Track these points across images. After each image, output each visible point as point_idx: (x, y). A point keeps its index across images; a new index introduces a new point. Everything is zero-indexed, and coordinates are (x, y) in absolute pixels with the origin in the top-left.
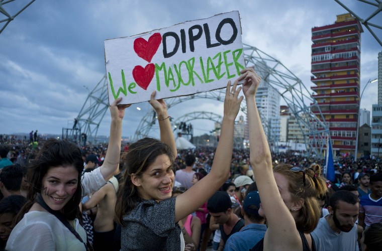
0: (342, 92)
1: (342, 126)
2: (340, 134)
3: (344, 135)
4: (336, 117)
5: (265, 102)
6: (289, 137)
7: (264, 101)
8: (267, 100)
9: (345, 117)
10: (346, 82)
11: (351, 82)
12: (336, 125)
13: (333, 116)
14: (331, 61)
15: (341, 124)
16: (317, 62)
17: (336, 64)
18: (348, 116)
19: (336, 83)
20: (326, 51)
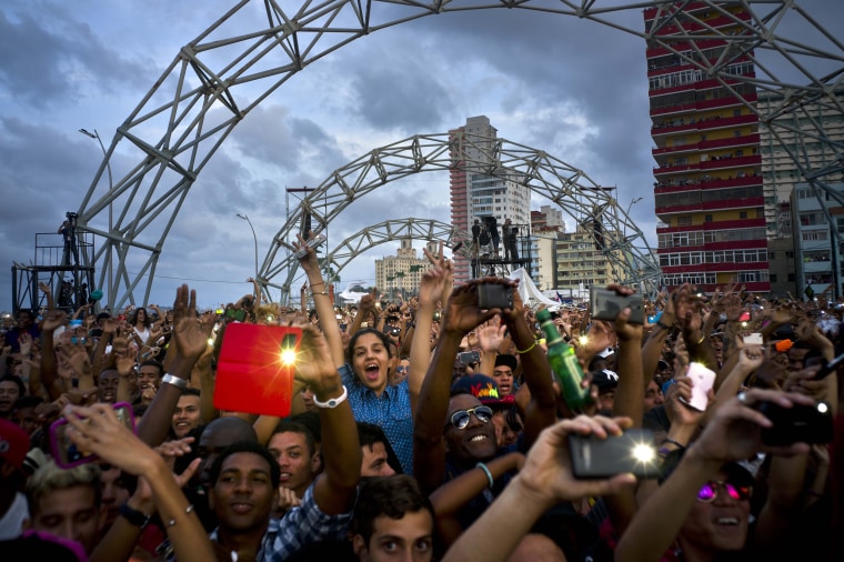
0: (726, 158)
1: (732, 239)
2: (730, 258)
3: (739, 258)
4: (716, 219)
5: (501, 205)
6: (560, 279)
7: (498, 201)
8: (505, 200)
9: (737, 217)
10: (732, 135)
11: (744, 133)
12: (719, 236)
13: (708, 217)
14: (697, 85)
15: (732, 234)
16: (663, 91)
17: (709, 92)
18: (743, 214)
19: (710, 138)
20: (682, 64)
